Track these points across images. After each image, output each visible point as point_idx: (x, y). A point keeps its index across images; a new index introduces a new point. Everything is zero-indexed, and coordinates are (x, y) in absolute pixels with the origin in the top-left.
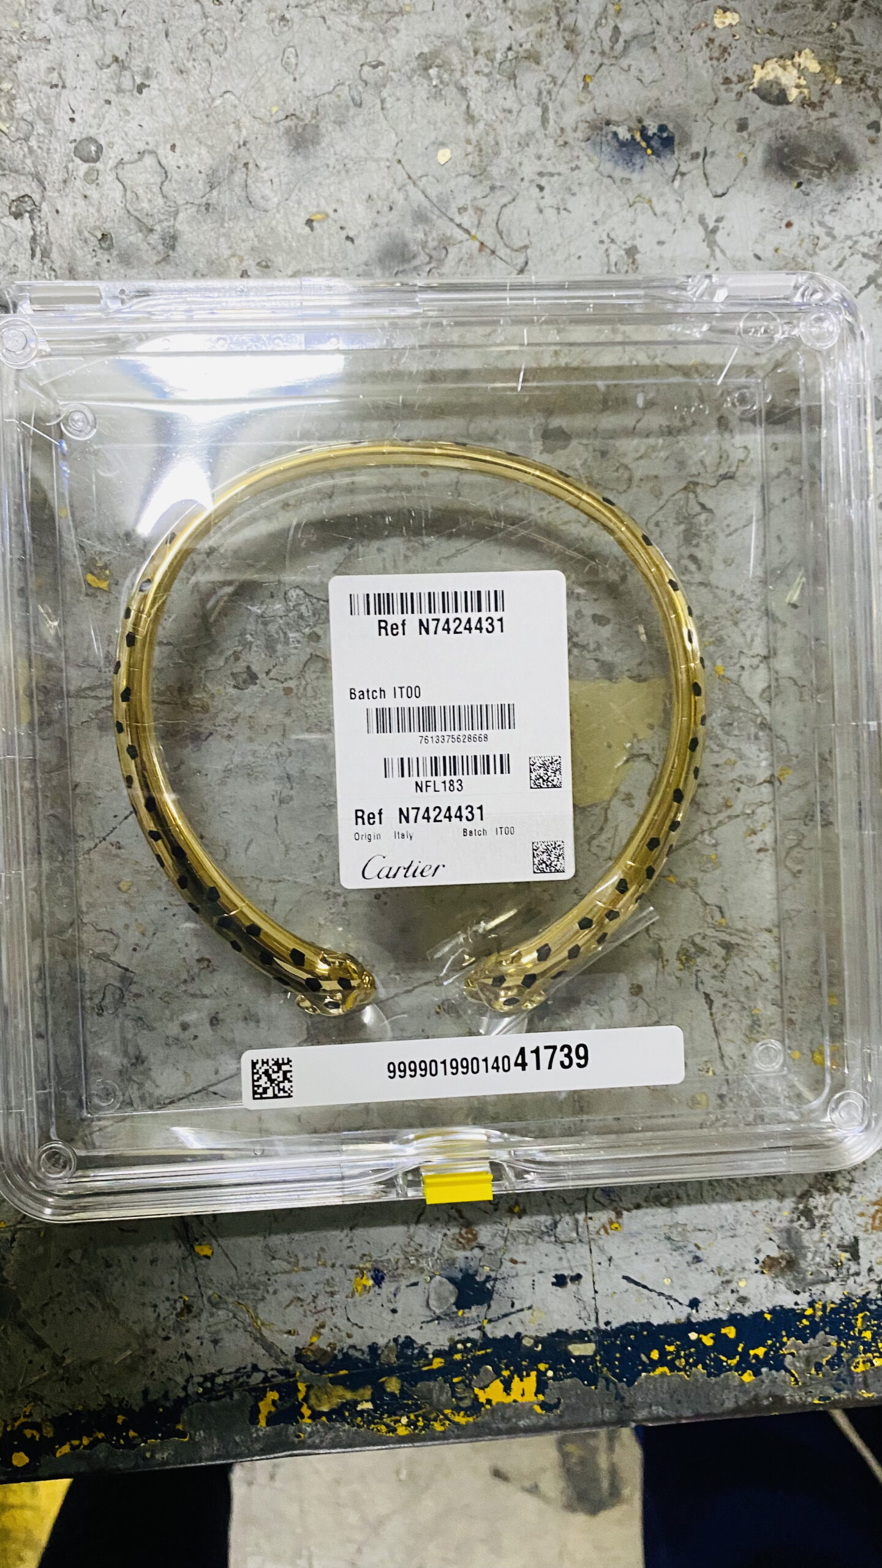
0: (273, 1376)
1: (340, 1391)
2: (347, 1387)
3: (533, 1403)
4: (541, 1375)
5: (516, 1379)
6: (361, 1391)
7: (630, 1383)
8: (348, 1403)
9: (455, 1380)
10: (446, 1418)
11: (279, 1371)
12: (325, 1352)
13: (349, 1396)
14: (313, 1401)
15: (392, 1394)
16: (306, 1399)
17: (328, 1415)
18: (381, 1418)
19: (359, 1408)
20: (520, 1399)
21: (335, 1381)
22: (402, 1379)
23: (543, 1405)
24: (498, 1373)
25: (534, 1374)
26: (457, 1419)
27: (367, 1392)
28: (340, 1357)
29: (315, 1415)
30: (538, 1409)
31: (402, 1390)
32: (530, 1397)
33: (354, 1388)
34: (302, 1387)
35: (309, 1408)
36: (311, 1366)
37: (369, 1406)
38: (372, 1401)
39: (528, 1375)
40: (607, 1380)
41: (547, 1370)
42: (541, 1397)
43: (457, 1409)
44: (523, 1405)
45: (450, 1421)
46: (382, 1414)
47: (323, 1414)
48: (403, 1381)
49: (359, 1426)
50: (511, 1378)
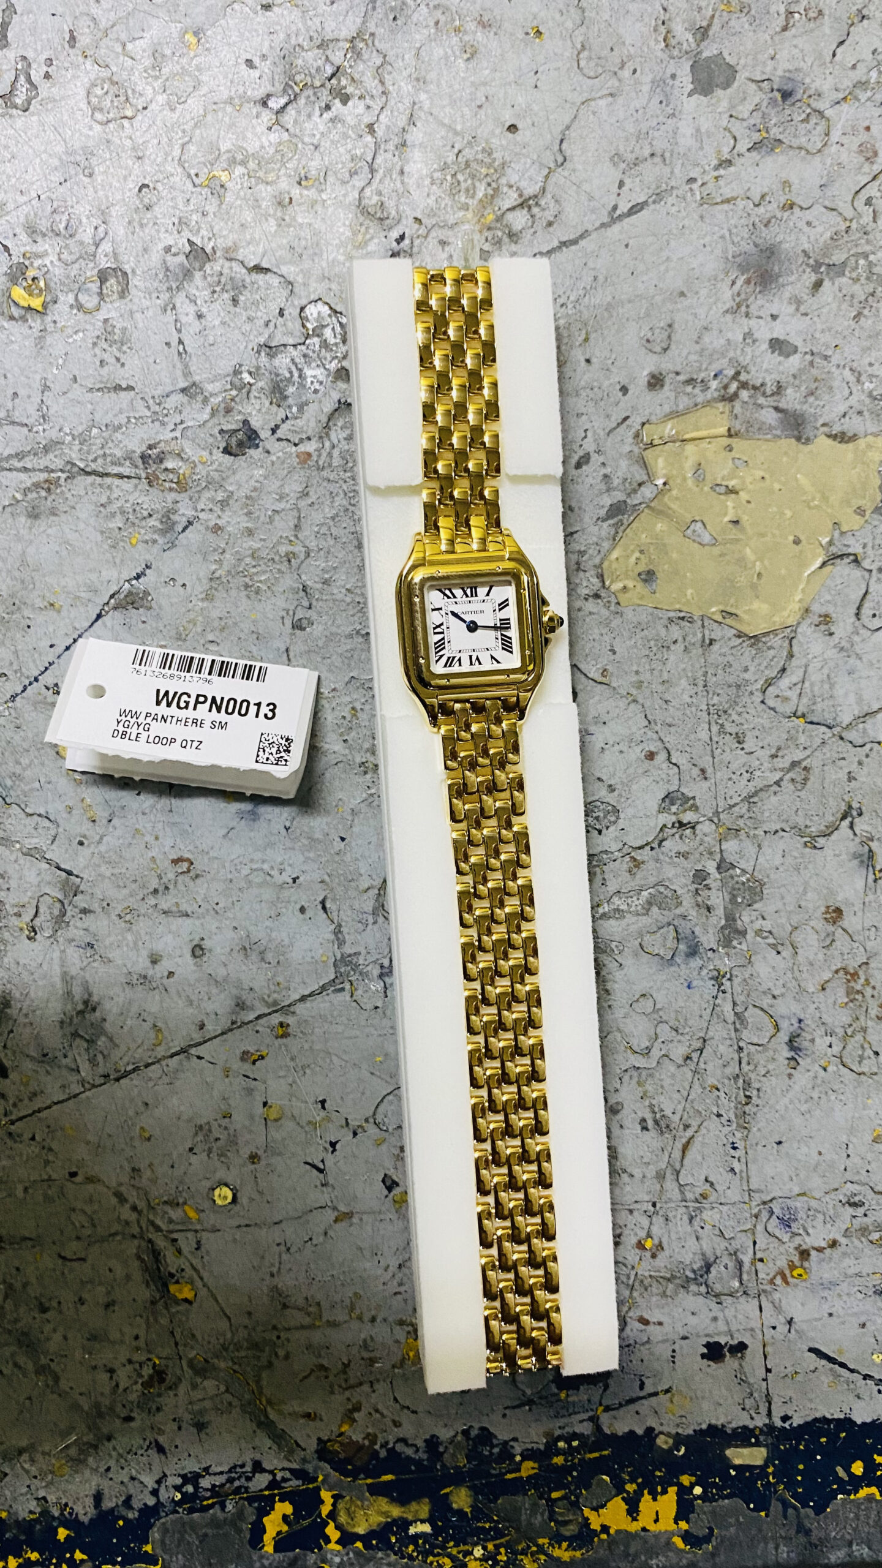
0: (284, 1480)
1: (383, 1503)
2: (393, 1500)
3: (673, 1534)
4: (684, 1492)
5: (647, 1497)
6: (414, 1506)
7: (819, 1510)
8: (395, 1521)
9: (555, 1495)
10: (541, 1550)
11: (292, 1471)
12: (360, 1448)
13: (396, 1512)
14: (343, 1518)
15: (460, 1513)
16: (332, 1515)
17: (365, 1539)
18: (444, 1547)
19: (412, 1531)
20: (652, 1527)
21: (376, 1490)
22: (475, 1490)
23: (686, 1537)
24: (620, 1489)
25: (672, 1490)
26: (557, 1553)
27: (424, 1509)
28: (383, 1454)
29: (347, 1539)
30: (678, 1542)
31: (474, 1507)
32: (667, 1524)
33: (403, 1502)
34: (326, 1496)
35: (337, 1528)
36: (339, 1466)
37: (426, 1528)
38: (431, 1520)
39: (665, 1492)
40: (786, 1505)
41: (692, 1486)
42: (683, 1525)
43: (557, 1539)
44: (657, 1536)
45: (547, 1555)
46: (446, 1541)
47: (357, 1537)
48: (476, 1494)
49: (411, 1558)
50: (639, 1495)
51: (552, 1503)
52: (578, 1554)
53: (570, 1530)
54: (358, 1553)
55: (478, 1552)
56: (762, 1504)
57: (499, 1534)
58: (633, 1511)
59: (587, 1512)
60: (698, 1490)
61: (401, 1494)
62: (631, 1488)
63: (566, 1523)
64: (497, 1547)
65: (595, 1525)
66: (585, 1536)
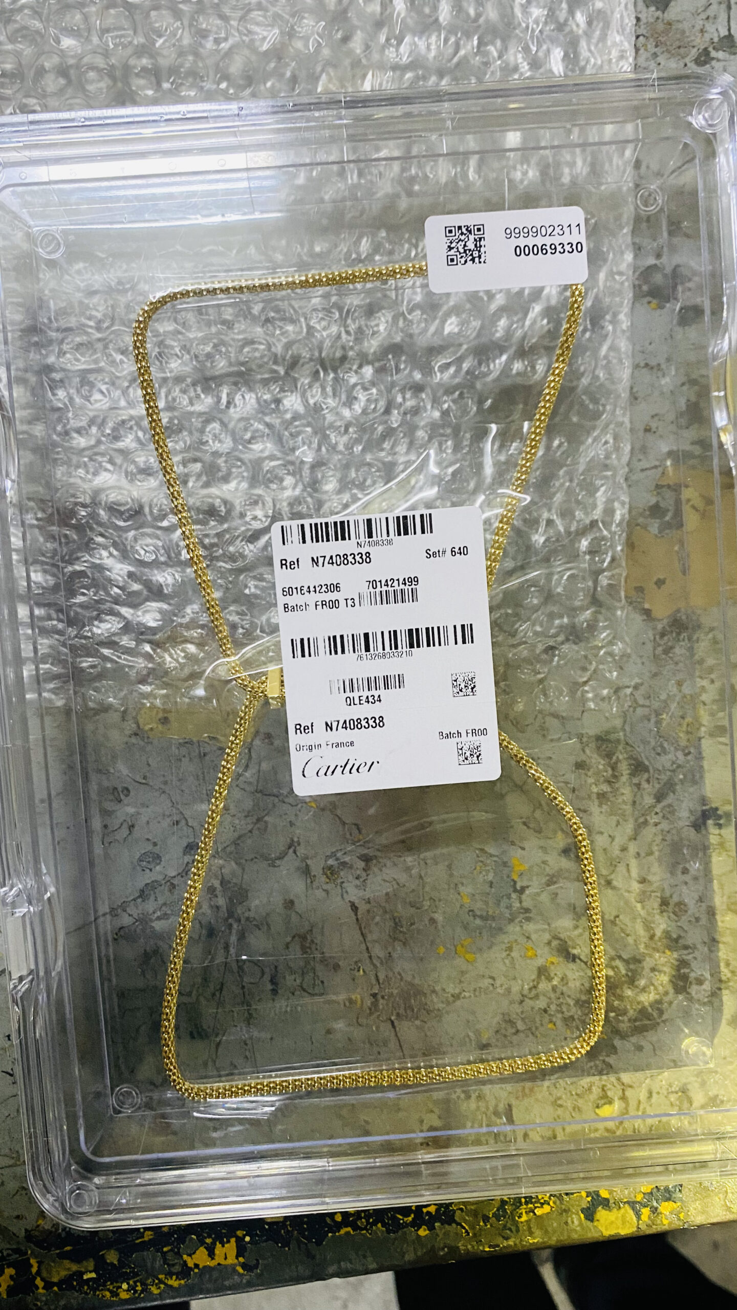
51: (164, 1254)
52: (182, 1282)
53: (177, 1269)
54: (56, 1293)
55: (125, 1286)
56: (286, 1244)
57: (136, 1275)
58: (211, 1254)
59: (185, 1257)
60: (247, 1239)
61: (76, 1257)
62: (208, 1241)
63: (173, 1265)
64: (135, 1282)
65: (190, 1264)
66: (185, 1272)
